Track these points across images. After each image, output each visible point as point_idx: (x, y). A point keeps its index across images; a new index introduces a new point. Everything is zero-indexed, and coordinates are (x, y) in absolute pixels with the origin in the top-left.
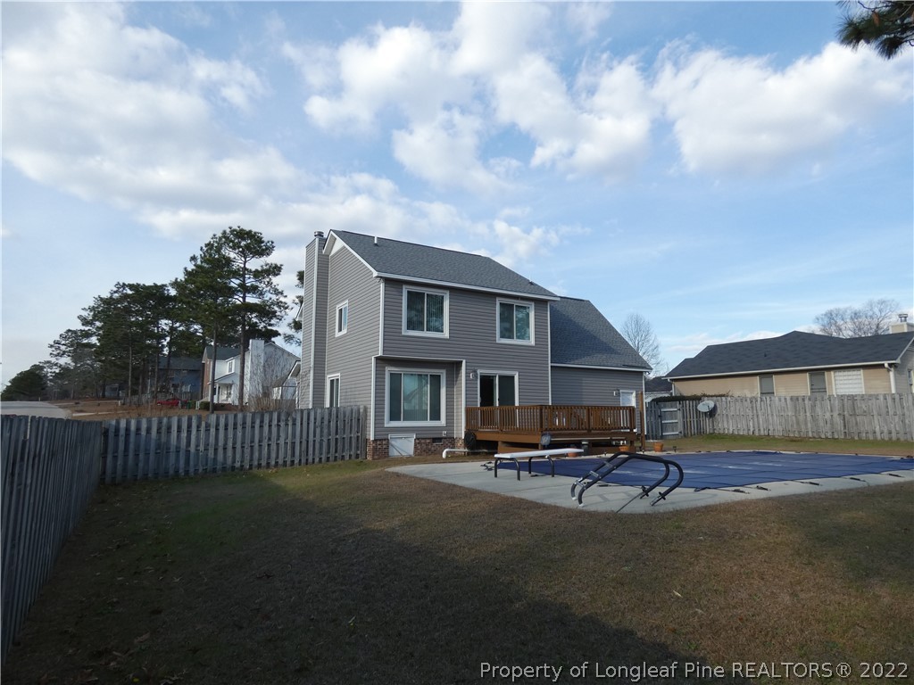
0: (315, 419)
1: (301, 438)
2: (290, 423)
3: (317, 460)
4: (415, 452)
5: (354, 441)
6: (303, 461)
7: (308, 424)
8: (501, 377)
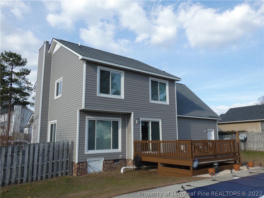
0: (39, 150)
1: (28, 163)
2: (21, 154)
3: (39, 178)
4: (103, 169)
5: (65, 164)
6: (30, 179)
7: (34, 154)
8: (152, 122)
